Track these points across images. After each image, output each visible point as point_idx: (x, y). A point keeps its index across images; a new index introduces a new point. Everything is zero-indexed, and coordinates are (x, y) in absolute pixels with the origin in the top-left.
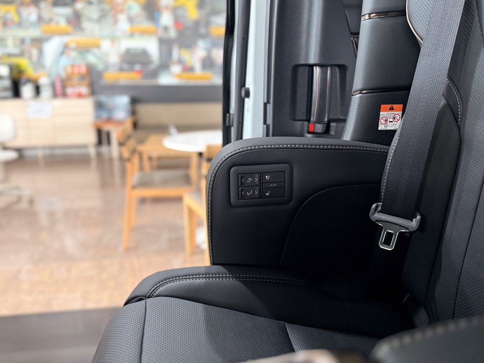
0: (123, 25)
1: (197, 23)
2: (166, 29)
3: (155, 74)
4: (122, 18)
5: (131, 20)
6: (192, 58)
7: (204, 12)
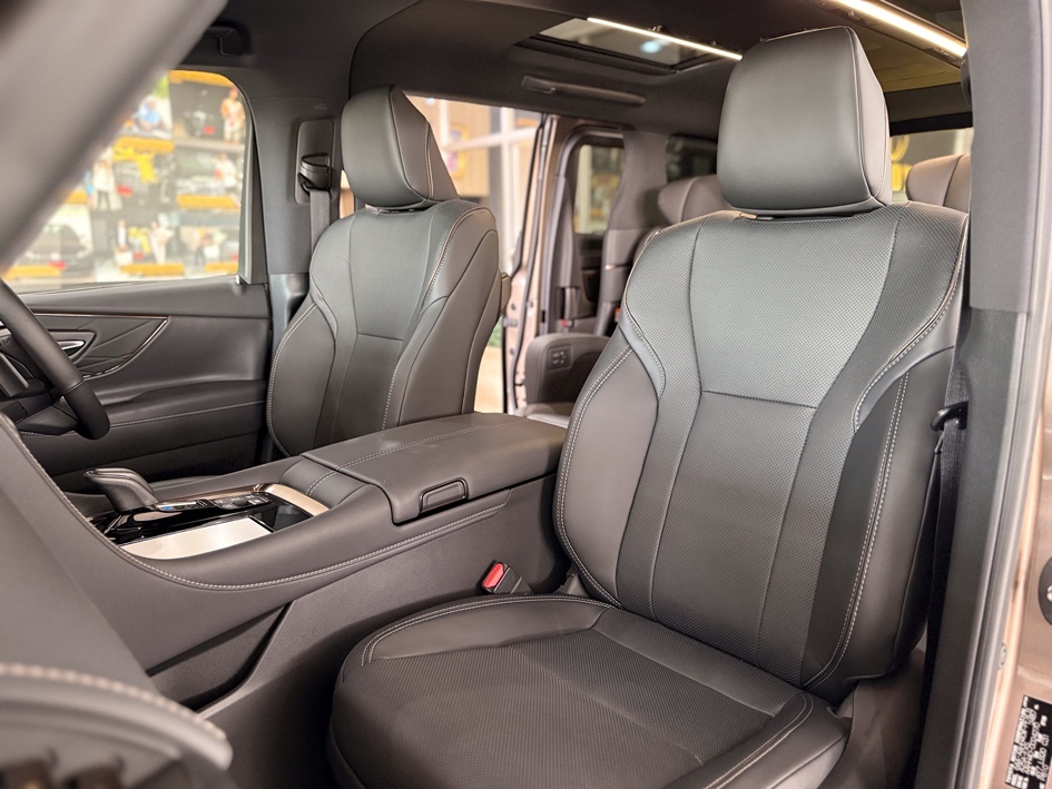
1: (155, 188)
2: (103, 195)
3: (88, 267)
6: (150, 241)
7: (165, 172)
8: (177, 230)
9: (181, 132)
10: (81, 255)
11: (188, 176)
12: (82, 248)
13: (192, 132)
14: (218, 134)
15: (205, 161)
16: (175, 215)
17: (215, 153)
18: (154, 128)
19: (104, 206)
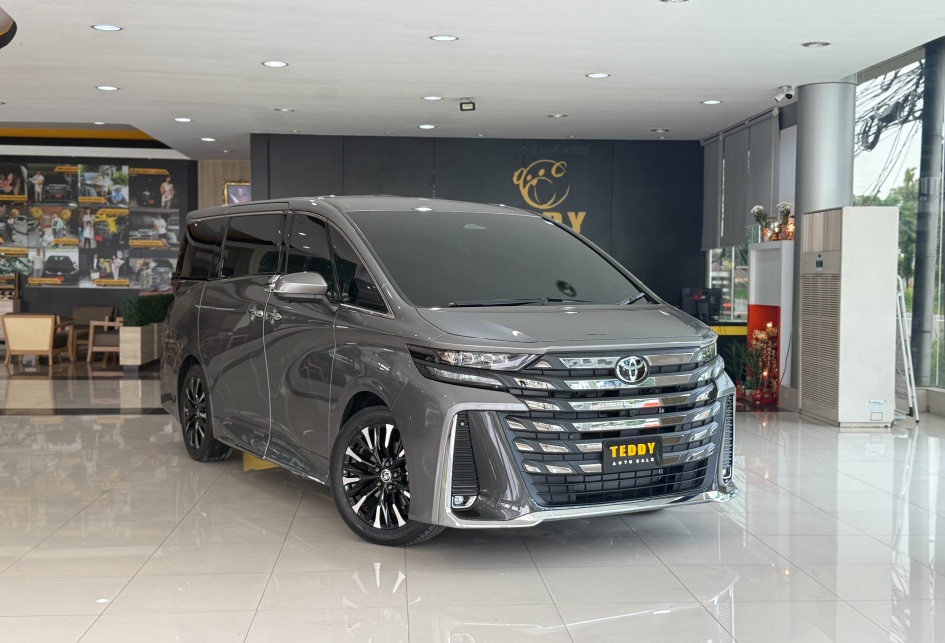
0: (49, 237)
1: (116, 236)
2: (87, 240)
3: (76, 279)
4: (48, 231)
5: (55, 232)
6: (111, 266)
7: (123, 227)
8: (127, 261)
9: (134, 204)
10: (72, 273)
11: (136, 229)
12: (74, 269)
13: (140, 203)
14: (158, 204)
15: (148, 220)
16: (126, 252)
17: (155, 215)
18: (119, 203)
19: (87, 247)
